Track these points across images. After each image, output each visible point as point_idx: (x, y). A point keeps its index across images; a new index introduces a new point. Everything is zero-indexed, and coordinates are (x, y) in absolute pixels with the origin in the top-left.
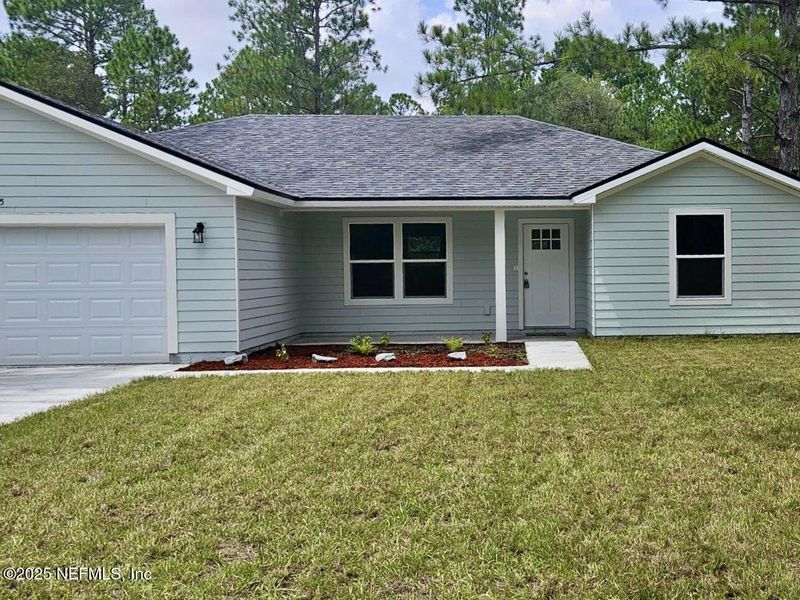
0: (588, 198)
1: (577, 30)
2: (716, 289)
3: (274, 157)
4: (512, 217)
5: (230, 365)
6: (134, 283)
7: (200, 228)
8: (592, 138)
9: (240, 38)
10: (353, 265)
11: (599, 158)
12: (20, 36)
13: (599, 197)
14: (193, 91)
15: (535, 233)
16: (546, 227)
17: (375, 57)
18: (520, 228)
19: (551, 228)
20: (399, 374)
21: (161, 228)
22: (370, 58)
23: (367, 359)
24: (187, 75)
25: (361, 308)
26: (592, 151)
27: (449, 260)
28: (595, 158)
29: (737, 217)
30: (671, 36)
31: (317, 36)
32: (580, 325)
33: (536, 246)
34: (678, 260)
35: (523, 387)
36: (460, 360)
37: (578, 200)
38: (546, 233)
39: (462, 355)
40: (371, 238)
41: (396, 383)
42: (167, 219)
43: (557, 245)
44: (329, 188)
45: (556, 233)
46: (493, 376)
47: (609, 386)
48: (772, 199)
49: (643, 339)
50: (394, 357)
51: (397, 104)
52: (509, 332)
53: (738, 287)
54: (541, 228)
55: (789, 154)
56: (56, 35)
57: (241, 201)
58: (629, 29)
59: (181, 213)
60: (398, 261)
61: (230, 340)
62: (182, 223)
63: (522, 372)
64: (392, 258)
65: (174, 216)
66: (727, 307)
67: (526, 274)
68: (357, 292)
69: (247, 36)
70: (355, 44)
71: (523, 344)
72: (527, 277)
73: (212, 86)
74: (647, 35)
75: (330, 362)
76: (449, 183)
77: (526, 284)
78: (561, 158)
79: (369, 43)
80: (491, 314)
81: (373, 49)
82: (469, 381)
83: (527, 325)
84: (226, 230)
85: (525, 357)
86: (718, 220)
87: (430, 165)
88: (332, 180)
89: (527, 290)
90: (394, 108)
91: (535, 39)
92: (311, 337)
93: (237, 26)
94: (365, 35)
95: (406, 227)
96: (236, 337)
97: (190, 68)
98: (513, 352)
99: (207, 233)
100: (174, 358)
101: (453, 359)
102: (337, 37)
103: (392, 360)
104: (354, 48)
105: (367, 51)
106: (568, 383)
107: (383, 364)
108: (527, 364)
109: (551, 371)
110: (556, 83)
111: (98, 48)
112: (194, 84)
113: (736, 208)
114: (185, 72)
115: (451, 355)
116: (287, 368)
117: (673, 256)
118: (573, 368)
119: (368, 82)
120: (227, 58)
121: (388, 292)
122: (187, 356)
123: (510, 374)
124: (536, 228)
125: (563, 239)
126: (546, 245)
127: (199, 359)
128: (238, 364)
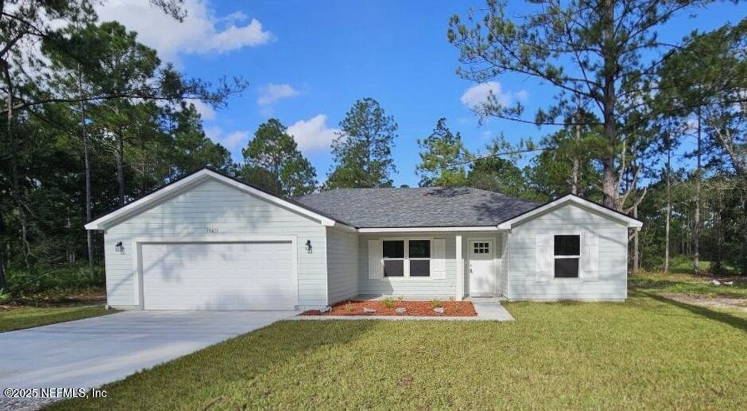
0: (507, 226)
1: (496, 141)
2: (575, 274)
4: (464, 236)
5: (324, 313)
7: (309, 242)
9: (336, 161)
10: (385, 261)
12: (249, 165)
13: (513, 226)
14: (316, 185)
15: (476, 245)
16: (481, 242)
17: (394, 167)
18: (468, 242)
19: (484, 242)
21: (290, 242)
22: (391, 167)
23: (390, 310)
24: (314, 178)
25: (388, 282)
27: (432, 259)
30: (544, 144)
31: (369, 160)
33: (476, 251)
34: (555, 259)
36: (440, 312)
37: (502, 227)
38: (481, 245)
39: (441, 310)
42: (293, 239)
43: (487, 251)
45: (487, 245)
50: (406, 310)
54: (479, 242)
56: (262, 164)
57: (328, 228)
58: (522, 140)
59: (300, 235)
60: (407, 259)
61: (323, 300)
62: (300, 240)
63: (475, 320)
64: (404, 258)
65: (296, 236)
68: (386, 274)
69: (339, 160)
70: (384, 161)
73: (325, 183)
74: (532, 144)
75: (373, 312)
79: (390, 161)
81: (393, 163)
85: (474, 311)
86: (577, 238)
92: (363, 296)
93: (334, 156)
94: (389, 157)
95: (410, 242)
96: (326, 298)
97: (315, 175)
99: (312, 245)
100: (296, 308)
102: (377, 159)
103: (404, 312)
104: (384, 164)
105: (390, 164)
107: (399, 314)
108: (476, 315)
111: (279, 168)
112: (317, 182)
114: (314, 177)
115: (436, 310)
116: (352, 315)
117: (552, 257)
119: (390, 179)
120: (330, 170)
121: (401, 274)
122: (302, 307)
124: (476, 242)
125: (490, 248)
126: (481, 251)
127: (307, 309)
128: (327, 313)
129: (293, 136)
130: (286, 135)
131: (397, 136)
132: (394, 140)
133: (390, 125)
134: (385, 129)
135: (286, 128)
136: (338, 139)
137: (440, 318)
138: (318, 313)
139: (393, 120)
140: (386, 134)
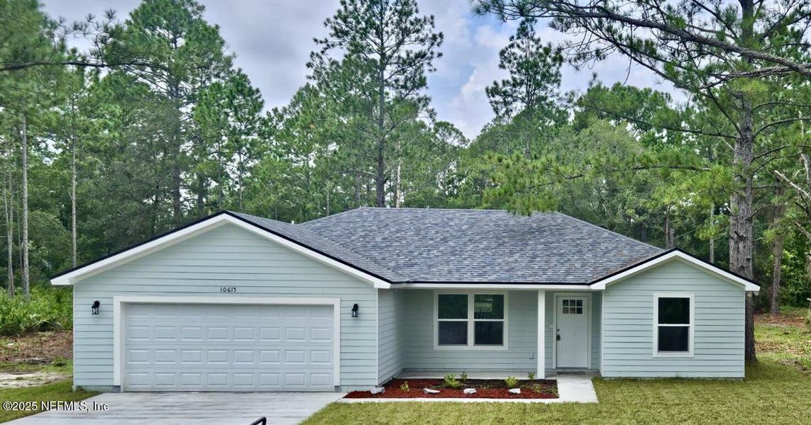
0: (600, 286)
2: (684, 347)
3: (387, 246)
4: (549, 294)
5: (376, 394)
6: (312, 341)
7: (356, 308)
8: (606, 233)
10: (440, 322)
11: (609, 251)
13: (608, 286)
15: (565, 302)
16: (572, 299)
17: (432, 113)
18: (555, 298)
19: (576, 299)
20: (483, 403)
21: (331, 306)
22: (428, 115)
23: (457, 391)
25: (444, 352)
26: (606, 245)
27: (506, 320)
28: (607, 251)
29: (699, 299)
32: (595, 367)
33: (565, 311)
34: (659, 327)
35: (556, 415)
36: (516, 394)
37: (594, 287)
38: (573, 302)
39: (518, 391)
40: (452, 304)
41: (482, 409)
42: (336, 302)
43: (580, 311)
44: (427, 274)
45: (580, 303)
46: (538, 406)
47: (605, 414)
48: (722, 288)
49: (634, 380)
50: (475, 391)
51: (440, 132)
52: (547, 371)
53: (698, 346)
54: (569, 299)
55: (744, 247)
57: (381, 291)
59: (345, 298)
60: (471, 321)
61: (372, 379)
62: (344, 304)
63: (554, 404)
64: (467, 318)
65: (339, 299)
66: (691, 359)
67: (558, 330)
68: (442, 341)
70: (415, 101)
71: (556, 380)
72: (559, 333)
73: (272, 114)
75: (436, 394)
76: (507, 271)
77: (558, 338)
78: (585, 250)
79: (426, 100)
80: (534, 357)
81: (430, 107)
82: (525, 410)
83: (559, 366)
84: (372, 309)
85: (557, 392)
86: (685, 302)
87: (494, 255)
88: (430, 267)
89: (559, 341)
90: (438, 135)
91: (569, 94)
92: (410, 371)
94: (422, 92)
96: (376, 376)
98: (548, 388)
99: (360, 310)
100: (338, 389)
101: (512, 394)
103: (474, 393)
105: (425, 109)
106: (582, 412)
107: (469, 396)
108: (558, 397)
109: (573, 404)
110: (588, 130)
113: (698, 294)
115: (511, 391)
116: (411, 397)
117: (656, 325)
118: (586, 402)
121: (464, 342)
122: (346, 388)
123: (548, 405)
124: (566, 299)
125: (584, 307)
126: (573, 311)
127: (352, 389)
128: (379, 395)
129: (217, 27)
130: (200, 21)
131: (440, 55)
132: (433, 62)
133: (425, 32)
134: (417, 39)
135: (202, 8)
136: (323, 52)
137: (516, 401)
138: (367, 394)
139: (432, 23)
140: (417, 48)
